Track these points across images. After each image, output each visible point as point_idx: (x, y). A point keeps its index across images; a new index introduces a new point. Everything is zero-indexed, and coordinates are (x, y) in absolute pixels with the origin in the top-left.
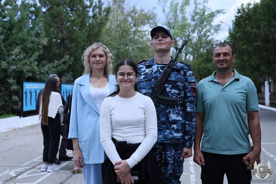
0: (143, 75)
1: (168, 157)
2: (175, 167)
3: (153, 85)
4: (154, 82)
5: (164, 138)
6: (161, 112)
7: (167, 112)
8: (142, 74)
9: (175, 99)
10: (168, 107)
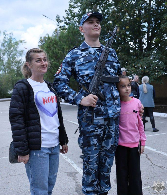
0: (82, 58)
1: (111, 130)
2: (115, 140)
3: (95, 66)
4: (94, 63)
5: (114, 113)
6: (107, 90)
7: (111, 89)
8: (80, 57)
9: (114, 77)
10: (110, 85)
